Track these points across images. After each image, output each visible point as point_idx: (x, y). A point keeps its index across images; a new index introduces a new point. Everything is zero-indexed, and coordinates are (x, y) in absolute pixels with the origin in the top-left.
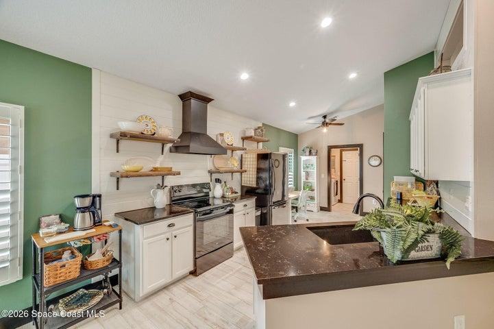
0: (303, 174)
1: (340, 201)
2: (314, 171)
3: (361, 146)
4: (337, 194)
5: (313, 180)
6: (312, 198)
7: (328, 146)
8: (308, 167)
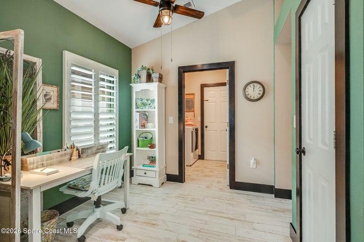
0: (136, 117)
1: (201, 157)
2: (154, 111)
3: (230, 66)
4: (196, 148)
5: (154, 128)
6: (152, 160)
7: (180, 68)
8: (144, 105)
